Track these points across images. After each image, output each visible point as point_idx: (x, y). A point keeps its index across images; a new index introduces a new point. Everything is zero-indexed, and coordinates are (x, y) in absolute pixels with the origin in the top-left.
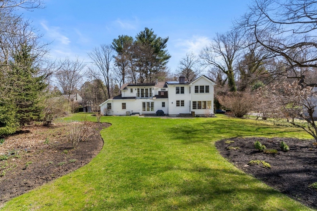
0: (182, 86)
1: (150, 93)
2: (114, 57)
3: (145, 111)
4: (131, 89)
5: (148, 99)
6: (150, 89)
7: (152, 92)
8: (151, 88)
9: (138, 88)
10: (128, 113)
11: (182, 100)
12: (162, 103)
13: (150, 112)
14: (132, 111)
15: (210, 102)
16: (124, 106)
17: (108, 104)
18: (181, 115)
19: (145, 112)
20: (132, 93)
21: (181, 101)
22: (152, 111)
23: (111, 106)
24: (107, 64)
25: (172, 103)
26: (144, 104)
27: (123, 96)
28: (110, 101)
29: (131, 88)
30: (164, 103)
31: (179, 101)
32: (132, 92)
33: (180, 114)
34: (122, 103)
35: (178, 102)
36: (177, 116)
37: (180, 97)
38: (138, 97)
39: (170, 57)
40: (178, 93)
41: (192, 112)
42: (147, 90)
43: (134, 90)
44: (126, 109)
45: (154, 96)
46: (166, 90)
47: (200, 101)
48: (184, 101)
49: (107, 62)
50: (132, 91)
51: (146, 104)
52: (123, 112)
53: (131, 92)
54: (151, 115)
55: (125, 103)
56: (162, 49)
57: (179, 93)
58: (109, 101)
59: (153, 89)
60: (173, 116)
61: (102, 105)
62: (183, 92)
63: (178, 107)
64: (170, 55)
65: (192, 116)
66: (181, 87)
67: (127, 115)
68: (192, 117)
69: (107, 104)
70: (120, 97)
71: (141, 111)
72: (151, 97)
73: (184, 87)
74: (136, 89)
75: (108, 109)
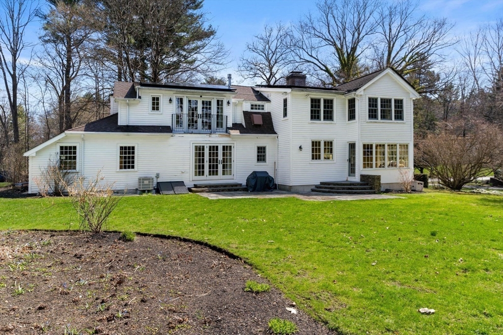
0: (328, 96)
1: (218, 116)
2: (37, 13)
3: (203, 174)
4: (154, 99)
5: (213, 135)
6: (219, 103)
7: (225, 113)
8: (220, 98)
9: (180, 96)
10: (146, 182)
11: (328, 139)
12: (259, 148)
13: (220, 179)
14: (158, 176)
15: (406, 146)
16: (127, 158)
17: (62, 148)
18: (326, 188)
19: (201, 177)
20: (155, 112)
21: (325, 142)
22: (225, 177)
23: (75, 158)
24: (16, 34)
25: (300, 148)
26: (199, 151)
27: (121, 122)
28: (72, 137)
29: (156, 95)
30: (264, 148)
31: (319, 142)
32: (158, 109)
33: (322, 183)
34: (121, 148)
35: (315, 145)
36: (313, 190)
37: (322, 130)
38: (179, 129)
39: (212, 33)
40: (315, 116)
41: (362, 176)
42: (207, 105)
43: (163, 102)
44: (133, 167)
45: (230, 125)
46: (266, 110)
47: (382, 142)
48: (331, 143)
49: (14, 28)
50: (155, 104)
51: (207, 152)
52: (128, 179)
53: (153, 109)
54: (229, 190)
55: (133, 148)
56: (191, 11)
57: (318, 118)
58: (66, 137)
59: (228, 103)
60: (300, 189)
61: (37, 153)
62: (329, 116)
63: (316, 162)
64: (214, 27)
65: (371, 189)
66: (325, 101)
67: (144, 192)
68: (374, 193)
69: (58, 150)
70: (110, 124)
71: (189, 177)
72: (220, 129)
73: (331, 101)
74: (170, 100)
75: (60, 168)
